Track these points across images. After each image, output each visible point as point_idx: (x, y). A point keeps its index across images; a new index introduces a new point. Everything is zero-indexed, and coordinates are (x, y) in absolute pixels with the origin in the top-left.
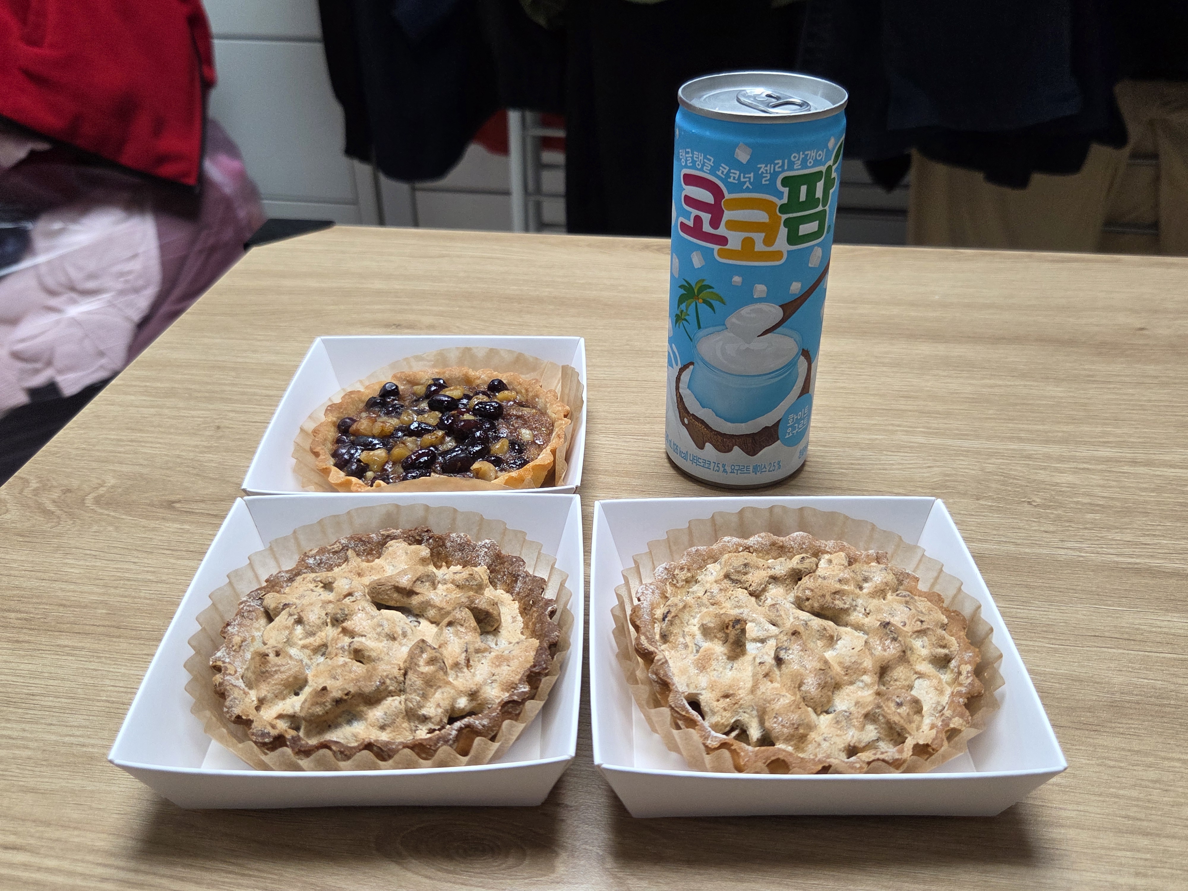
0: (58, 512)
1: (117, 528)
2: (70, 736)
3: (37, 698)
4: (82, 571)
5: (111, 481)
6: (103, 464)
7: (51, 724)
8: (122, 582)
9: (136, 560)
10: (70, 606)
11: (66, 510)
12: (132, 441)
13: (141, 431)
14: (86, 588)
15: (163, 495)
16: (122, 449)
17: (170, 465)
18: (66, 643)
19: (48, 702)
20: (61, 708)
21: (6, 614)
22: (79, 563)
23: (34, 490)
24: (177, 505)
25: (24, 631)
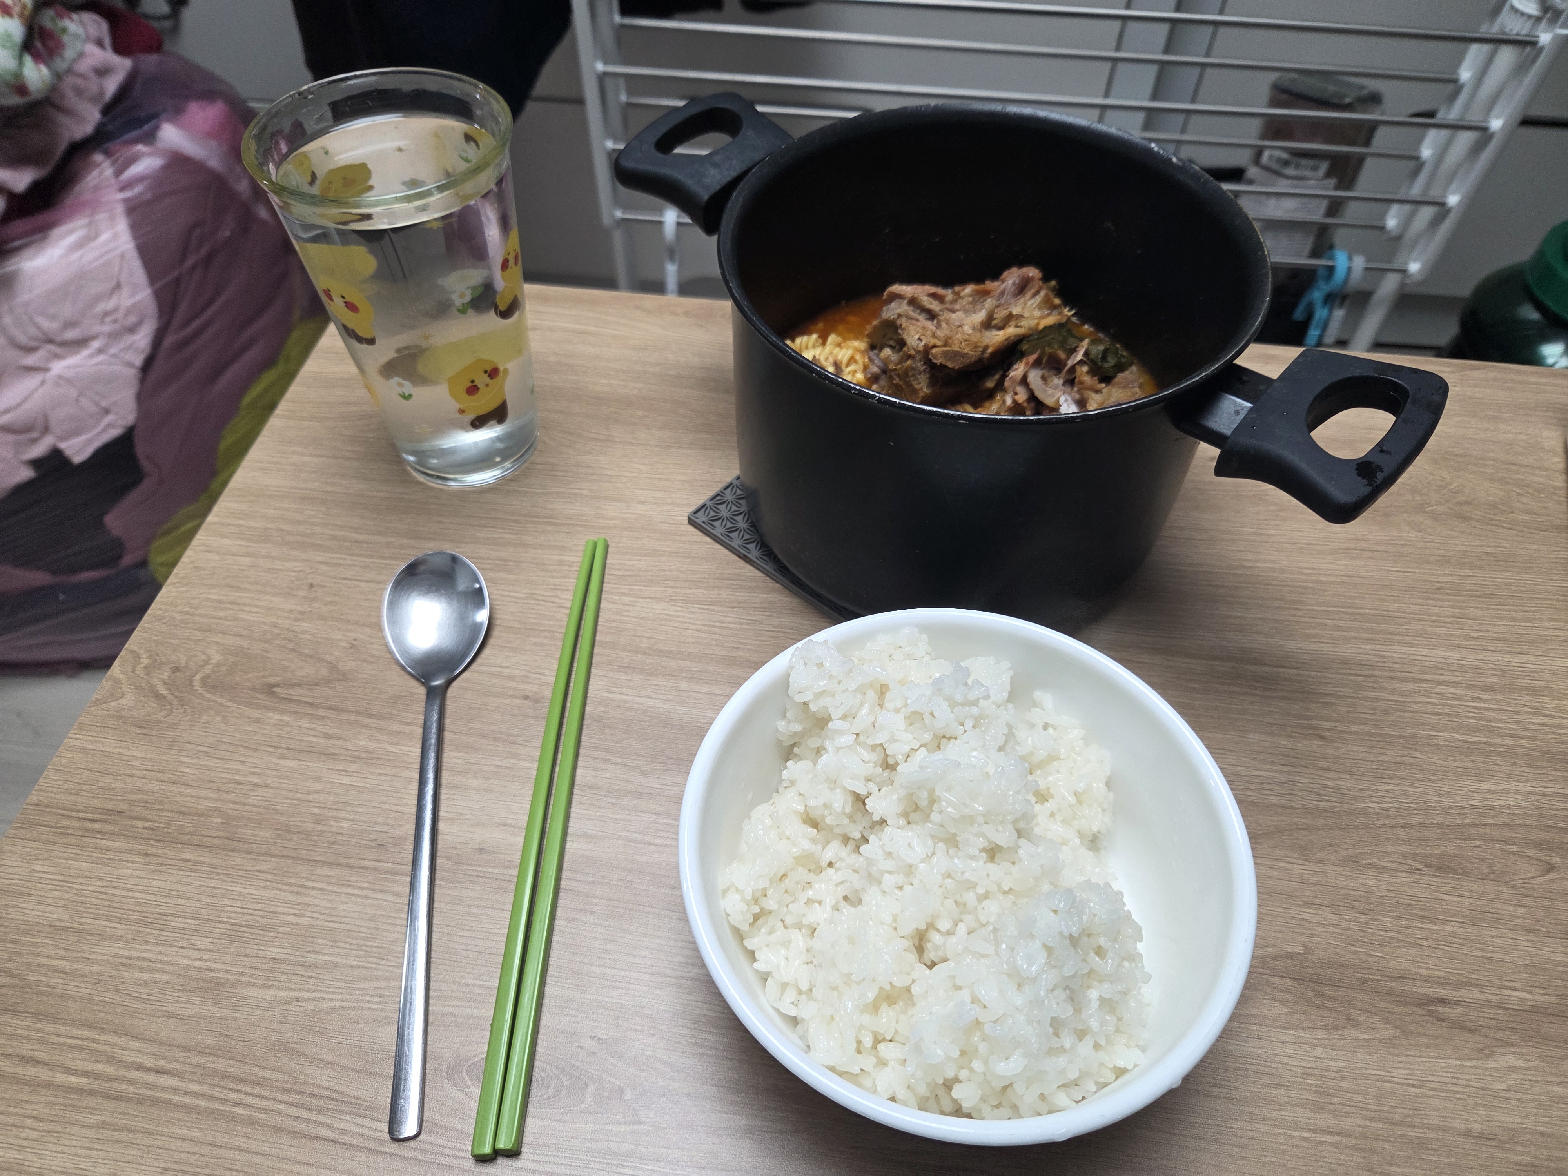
0: (170, 697)
1: (224, 717)
2: (199, 959)
3: (169, 918)
4: (196, 772)
5: (216, 658)
6: (207, 634)
7: (182, 948)
8: (233, 785)
9: (243, 759)
10: (189, 814)
11: (177, 694)
12: (231, 603)
13: (238, 589)
14: (202, 793)
15: (264, 677)
16: (222, 614)
17: (269, 636)
18: (188, 857)
19: (179, 923)
20: (189, 930)
21: (134, 822)
22: (193, 762)
23: (145, 668)
24: (277, 690)
25: (152, 842)
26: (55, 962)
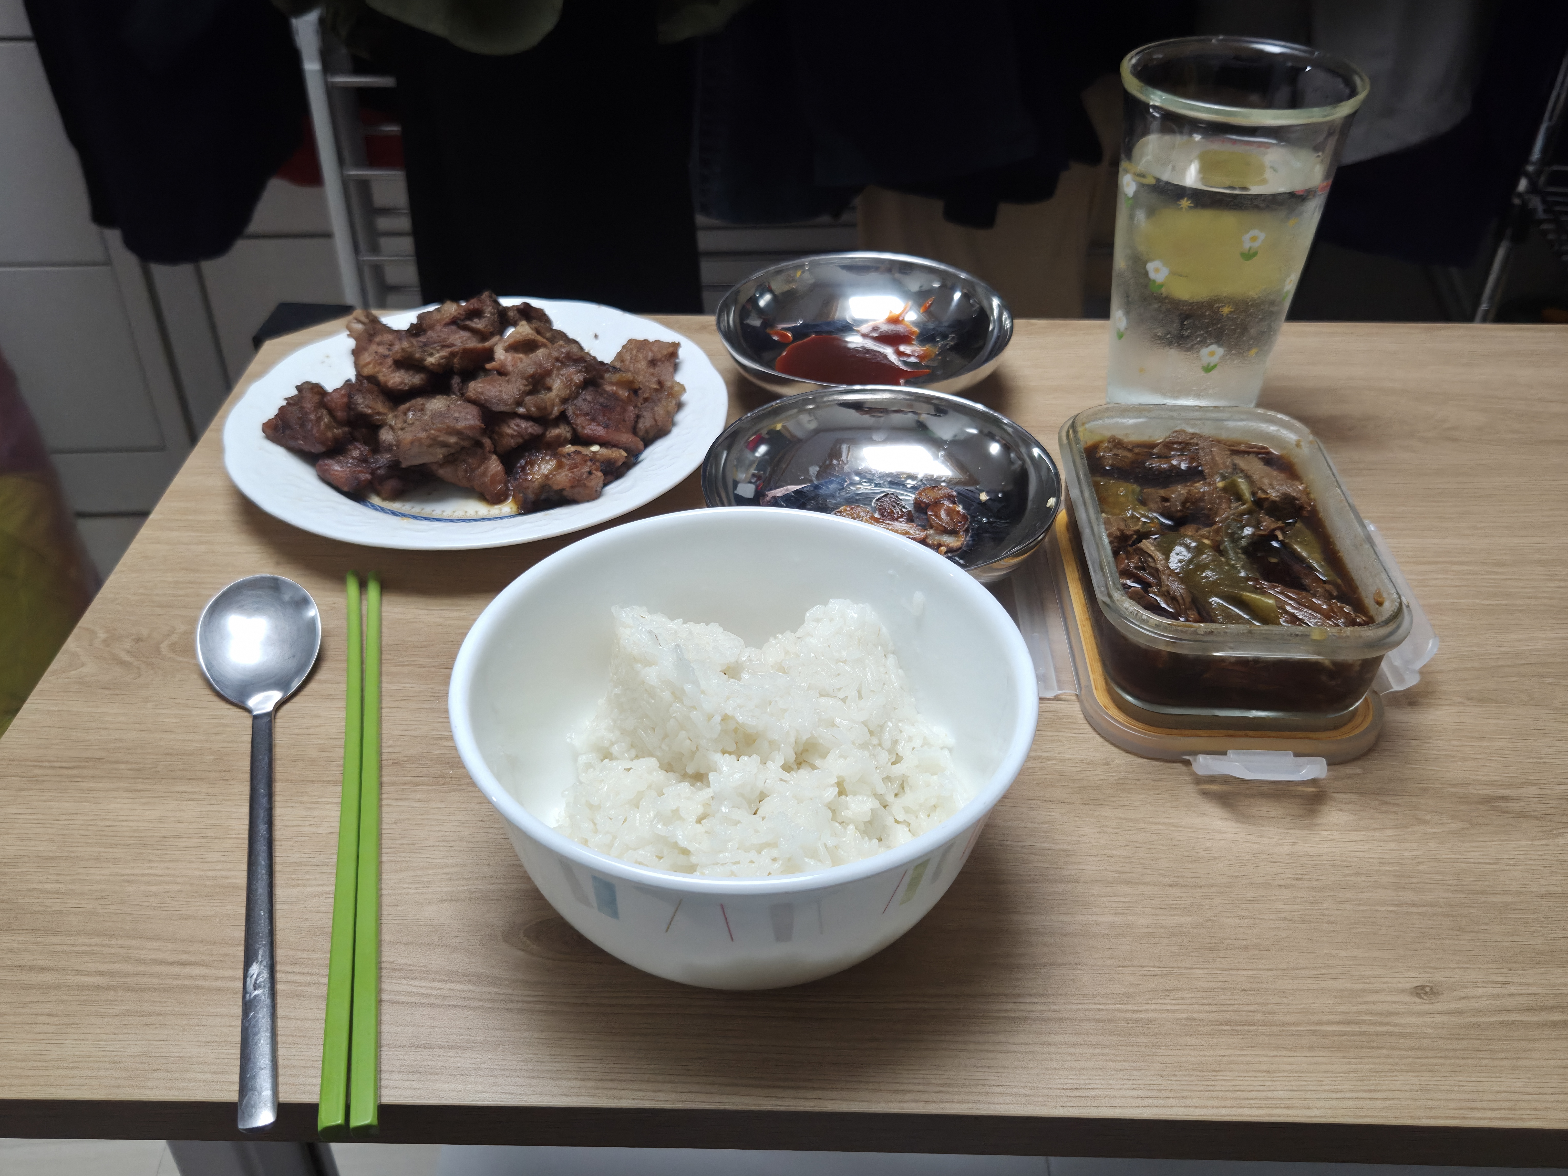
0: (136, 662)
3: (170, 840)
4: (178, 720)
6: (170, 608)
7: (192, 862)
10: (177, 755)
11: (143, 659)
14: (187, 736)
21: (116, 766)
22: (173, 712)
23: (103, 641)
25: (139, 780)
26: (47, 886)
